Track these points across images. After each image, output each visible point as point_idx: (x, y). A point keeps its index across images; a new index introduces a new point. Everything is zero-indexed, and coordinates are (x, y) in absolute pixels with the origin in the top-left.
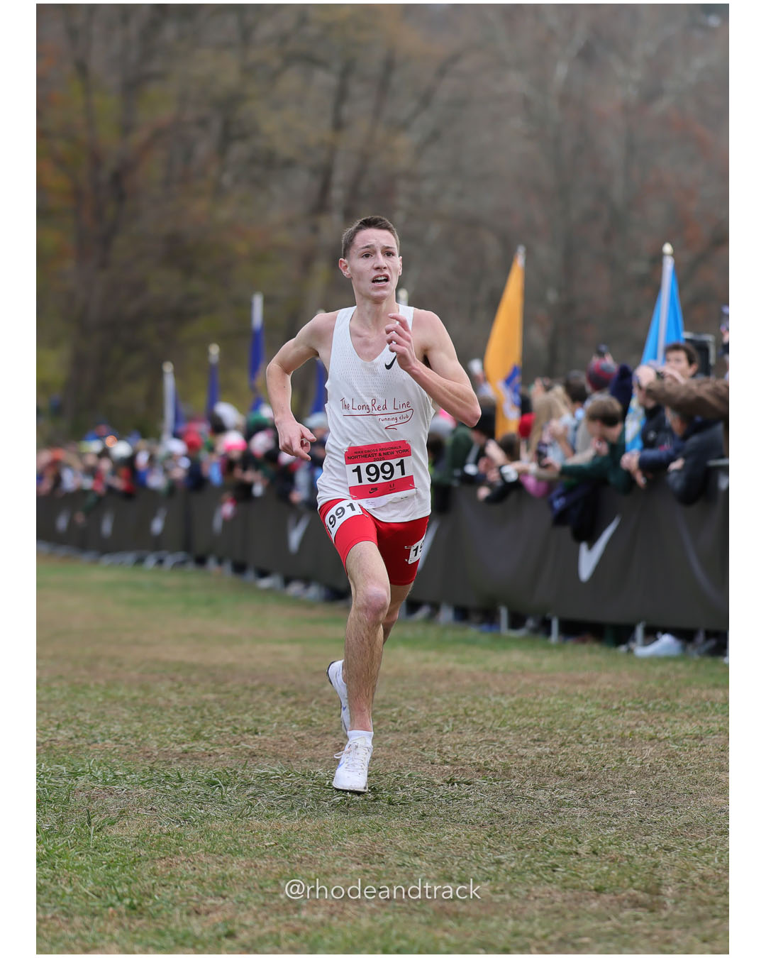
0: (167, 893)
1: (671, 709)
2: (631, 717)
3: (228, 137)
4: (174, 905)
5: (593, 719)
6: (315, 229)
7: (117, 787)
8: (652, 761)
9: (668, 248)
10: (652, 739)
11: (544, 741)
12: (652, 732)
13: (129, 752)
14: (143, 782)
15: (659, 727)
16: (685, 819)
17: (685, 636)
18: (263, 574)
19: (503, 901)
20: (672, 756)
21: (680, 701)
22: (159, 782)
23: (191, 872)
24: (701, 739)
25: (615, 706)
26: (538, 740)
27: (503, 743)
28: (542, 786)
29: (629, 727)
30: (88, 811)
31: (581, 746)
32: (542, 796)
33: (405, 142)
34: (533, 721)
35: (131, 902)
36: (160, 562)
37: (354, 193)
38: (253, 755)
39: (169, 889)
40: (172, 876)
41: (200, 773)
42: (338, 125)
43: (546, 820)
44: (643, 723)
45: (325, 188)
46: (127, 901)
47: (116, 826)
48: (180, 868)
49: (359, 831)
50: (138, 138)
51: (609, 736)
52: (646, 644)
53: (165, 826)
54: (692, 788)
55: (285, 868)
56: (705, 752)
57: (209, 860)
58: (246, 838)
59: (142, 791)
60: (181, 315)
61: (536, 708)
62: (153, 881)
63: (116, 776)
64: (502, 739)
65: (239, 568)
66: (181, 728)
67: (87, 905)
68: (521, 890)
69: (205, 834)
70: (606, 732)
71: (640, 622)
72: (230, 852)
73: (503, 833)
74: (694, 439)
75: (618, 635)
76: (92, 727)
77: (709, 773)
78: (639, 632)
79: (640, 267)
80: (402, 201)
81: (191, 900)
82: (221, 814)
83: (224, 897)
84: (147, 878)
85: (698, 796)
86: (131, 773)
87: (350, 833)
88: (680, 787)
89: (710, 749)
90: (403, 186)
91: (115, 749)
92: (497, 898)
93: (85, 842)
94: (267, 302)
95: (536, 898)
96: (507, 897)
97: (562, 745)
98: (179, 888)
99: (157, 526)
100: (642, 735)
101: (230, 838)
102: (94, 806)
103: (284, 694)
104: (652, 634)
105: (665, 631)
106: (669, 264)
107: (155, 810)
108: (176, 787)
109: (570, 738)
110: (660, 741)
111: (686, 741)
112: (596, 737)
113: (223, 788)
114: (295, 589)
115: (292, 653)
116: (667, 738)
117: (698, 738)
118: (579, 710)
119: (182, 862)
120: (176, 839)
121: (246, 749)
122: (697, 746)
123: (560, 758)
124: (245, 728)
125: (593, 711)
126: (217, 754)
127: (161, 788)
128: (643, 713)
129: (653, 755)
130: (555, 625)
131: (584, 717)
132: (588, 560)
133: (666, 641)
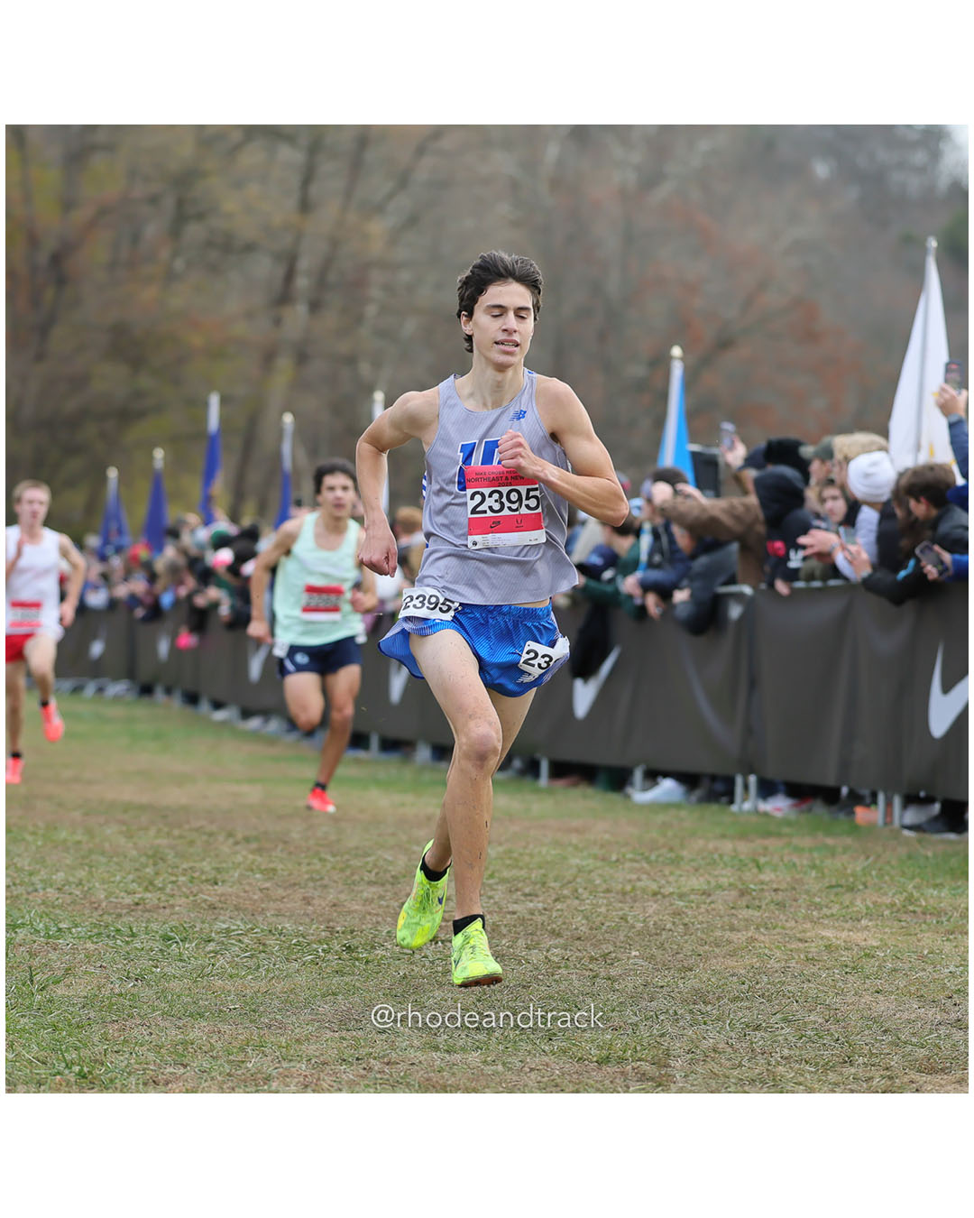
0: (121, 1060)
1: (676, 862)
2: (632, 870)
3: (181, 217)
4: (129, 1074)
5: (590, 871)
6: (278, 322)
7: (61, 941)
8: (656, 918)
9: (676, 351)
10: (655, 894)
11: (537, 896)
12: (654, 887)
13: (74, 902)
14: (90, 937)
15: (663, 882)
16: (692, 983)
17: (689, 780)
18: (218, 705)
19: (496, 1073)
20: (677, 913)
21: (685, 853)
22: (108, 936)
23: (147, 1038)
24: (709, 895)
25: (614, 858)
26: (530, 895)
27: (490, 898)
28: (536, 946)
29: (630, 881)
30: (30, 968)
31: (577, 902)
32: (536, 956)
33: (378, 228)
34: (523, 873)
35: (81, 1071)
36: (100, 690)
37: (321, 282)
38: (213, 907)
39: (122, 1055)
40: (125, 1041)
41: (154, 926)
42: (305, 206)
43: (541, 984)
44: (644, 877)
45: (290, 276)
46: (77, 1069)
47: (62, 984)
48: (135, 1032)
49: (334, 994)
50: (81, 215)
51: (608, 891)
52: (645, 789)
53: (117, 986)
54: (701, 950)
55: (252, 1034)
56: (713, 909)
57: (167, 1024)
58: (207, 1000)
59: (89, 945)
60: (127, 415)
61: (527, 859)
62: (106, 1047)
63: (60, 930)
64: (490, 894)
65: (192, 699)
66: (131, 877)
67: (31, 1072)
68: (515, 1061)
69: (162, 995)
70: (604, 886)
71: (638, 765)
72: (191, 1015)
73: (494, 998)
76: (31, 874)
77: (718, 933)
78: (638, 775)
79: (637, 370)
80: (375, 292)
81: (148, 1069)
82: (178, 973)
83: (185, 1066)
84: (97, 1043)
85: (707, 959)
86: (76, 926)
87: (324, 996)
88: (688, 948)
89: (720, 906)
90: (376, 276)
91: (57, 899)
92: (489, 1070)
93: (27, 1002)
94: (224, 401)
95: (532, 1070)
96: (500, 1068)
97: (556, 900)
98: (134, 1055)
99: (97, 649)
100: (644, 890)
101: (189, 999)
102: (35, 963)
103: (247, 840)
105: (666, 775)
106: (677, 371)
107: (105, 967)
108: (127, 943)
109: (565, 892)
110: (664, 897)
111: (692, 897)
112: (593, 892)
113: (181, 943)
114: (255, 723)
115: (253, 793)
116: (672, 894)
117: (706, 893)
118: (575, 861)
119: (137, 1026)
120: (129, 1000)
121: (205, 901)
122: (705, 903)
123: (554, 914)
124: (204, 878)
125: (590, 863)
126: (173, 906)
127: (111, 943)
128: (645, 865)
129: (657, 913)
130: (544, 767)
131: (580, 870)
132: (584, 695)
133: (668, 786)
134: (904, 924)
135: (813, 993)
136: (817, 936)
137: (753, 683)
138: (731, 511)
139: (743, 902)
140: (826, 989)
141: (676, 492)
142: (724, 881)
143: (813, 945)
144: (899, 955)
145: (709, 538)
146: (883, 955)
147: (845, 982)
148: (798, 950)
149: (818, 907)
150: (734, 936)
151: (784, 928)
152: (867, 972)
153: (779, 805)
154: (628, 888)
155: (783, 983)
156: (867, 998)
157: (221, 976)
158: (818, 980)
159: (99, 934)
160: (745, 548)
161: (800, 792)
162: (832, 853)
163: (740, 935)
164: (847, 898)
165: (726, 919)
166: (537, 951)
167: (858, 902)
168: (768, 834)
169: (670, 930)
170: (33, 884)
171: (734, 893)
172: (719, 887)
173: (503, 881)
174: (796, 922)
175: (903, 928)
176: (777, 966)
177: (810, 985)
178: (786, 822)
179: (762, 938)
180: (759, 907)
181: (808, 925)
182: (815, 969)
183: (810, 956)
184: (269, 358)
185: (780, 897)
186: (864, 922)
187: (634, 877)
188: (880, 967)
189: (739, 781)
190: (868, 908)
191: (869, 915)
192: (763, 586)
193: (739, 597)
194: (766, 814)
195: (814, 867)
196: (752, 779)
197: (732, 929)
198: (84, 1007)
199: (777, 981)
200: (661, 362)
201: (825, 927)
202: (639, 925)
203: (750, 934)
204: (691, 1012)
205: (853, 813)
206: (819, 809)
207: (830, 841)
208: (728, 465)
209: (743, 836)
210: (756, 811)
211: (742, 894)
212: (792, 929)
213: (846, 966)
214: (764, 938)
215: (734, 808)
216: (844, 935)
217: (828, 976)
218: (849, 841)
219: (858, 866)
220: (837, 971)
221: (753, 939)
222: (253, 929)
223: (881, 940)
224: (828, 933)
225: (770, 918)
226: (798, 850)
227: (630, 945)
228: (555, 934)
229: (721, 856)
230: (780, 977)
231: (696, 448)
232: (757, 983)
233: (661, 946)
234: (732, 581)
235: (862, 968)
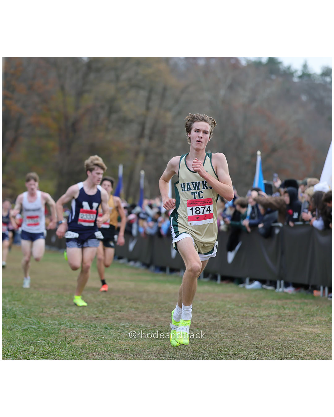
1: (259, 307)
2: (246, 309)
3: (111, 112)
5: (233, 309)
6: (139, 143)
7: (74, 329)
8: (253, 324)
9: (259, 153)
10: (253, 316)
11: (217, 316)
12: (252, 314)
13: (78, 317)
14: (83, 328)
15: (255, 313)
16: (264, 344)
17: (263, 282)
18: (121, 258)
20: (260, 322)
21: (262, 304)
22: (88, 327)
25: (240, 305)
26: (215, 316)
27: (203, 317)
28: (217, 332)
29: (245, 312)
30: (65, 337)
31: (229, 319)
32: (217, 335)
33: (169, 115)
34: (213, 310)
37: (152, 131)
38: (120, 319)
41: (102, 324)
42: (148, 109)
43: (218, 343)
44: (249, 311)
45: (143, 130)
47: (75, 342)
50: (81, 111)
51: (238, 315)
52: (249, 285)
53: (91, 342)
54: (267, 333)
55: (132, 357)
56: (271, 321)
57: (106, 354)
58: (118, 347)
59: (83, 330)
61: (214, 305)
63: (74, 325)
64: (203, 315)
66: (95, 310)
69: (104, 345)
71: (247, 277)
72: (113, 351)
73: (204, 347)
74: (267, 216)
75: (240, 281)
76: (65, 308)
77: (272, 329)
78: (247, 280)
79: (247, 158)
80: (168, 135)
82: (109, 339)
85: (269, 336)
86: (79, 324)
87: (153, 346)
89: (272, 320)
90: (169, 130)
91: (73, 316)
93: (64, 347)
94: (124, 167)
100: (249, 315)
101: (113, 347)
102: (67, 335)
103: (130, 298)
104: (252, 281)
105: (256, 280)
106: (259, 159)
107: (87, 337)
108: (94, 329)
109: (226, 315)
110: (255, 317)
111: (264, 317)
112: (234, 315)
113: (110, 330)
114: (132, 263)
115: (131, 285)
116: (257, 317)
117: (268, 316)
118: (228, 306)
119: (97, 355)
120: (95, 347)
121: (117, 317)
122: (268, 319)
123: (222, 322)
124: (117, 310)
125: (233, 307)
126: (108, 319)
127: (89, 329)
128: (250, 308)
129: (253, 322)
130: (219, 278)
131: (230, 309)
132: (231, 256)
133: (256, 284)
134: (329, 326)
135: (301, 347)
136: (302, 330)
137: (282, 253)
138: (276, 201)
139: (280, 319)
140: (305, 346)
141: (259, 195)
142: (274, 313)
143: (301, 332)
144: (327, 336)
145: (269, 209)
146: (322, 336)
147: (311, 344)
148: (296, 334)
149: (303, 321)
150: (277, 329)
151: (292, 327)
152: (318, 341)
153: (290, 290)
154: (245, 314)
155: (292, 344)
156: (318, 349)
157: (122, 339)
158: (303, 343)
159: (86, 327)
160: (280, 212)
161: (297, 286)
162: (307, 304)
163: (278, 329)
164: (311, 318)
165: (274, 324)
166: (217, 333)
167: (315, 320)
168: (287, 299)
169: (257, 327)
170: (66, 311)
171: (277, 316)
172: (272, 314)
173: (206, 312)
174: (296, 325)
175: (328, 328)
176: (290, 339)
177: (300, 345)
178: (292, 295)
179: (285, 330)
180: (284, 321)
181: (299, 326)
182: (301, 340)
183: (300, 336)
184: (136, 154)
185: (291, 318)
186: (316, 326)
187: (246, 311)
188: (321, 339)
189: (278, 283)
190: (318, 321)
191: (318, 323)
192: (286, 223)
193: (278, 227)
194: (286, 293)
195: (301, 309)
196: (282, 282)
197: (276, 327)
198: (81, 349)
199: (290, 343)
200: (255, 156)
201: (305, 327)
202: (248, 326)
203: (282, 329)
204: (264, 352)
205: (312, 293)
206: (303, 291)
207: (306, 301)
208: (275, 187)
209: (280, 299)
210: (283, 291)
211: (279, 316)
212: (294, 327)
213: (311, 339)
214: (286, 330)
215: (277, 290)
216: (310, 329)
217: (306, 342)
218: (312, 301)
219: (315, 308)
220: (308, 341)
221: (282, 331)
222: (132, 325)
223: (322, 331)
224: (306, 329)
225: (288, 324)
226: (296, 304)
227: (245, 332)
228: (222, 328)
229: (273, 305)
230: (291, 342)
231: (265, 182)
232: (284, 344)
233: (255, 332)
234: (276, 221)
235: (316, 340)
